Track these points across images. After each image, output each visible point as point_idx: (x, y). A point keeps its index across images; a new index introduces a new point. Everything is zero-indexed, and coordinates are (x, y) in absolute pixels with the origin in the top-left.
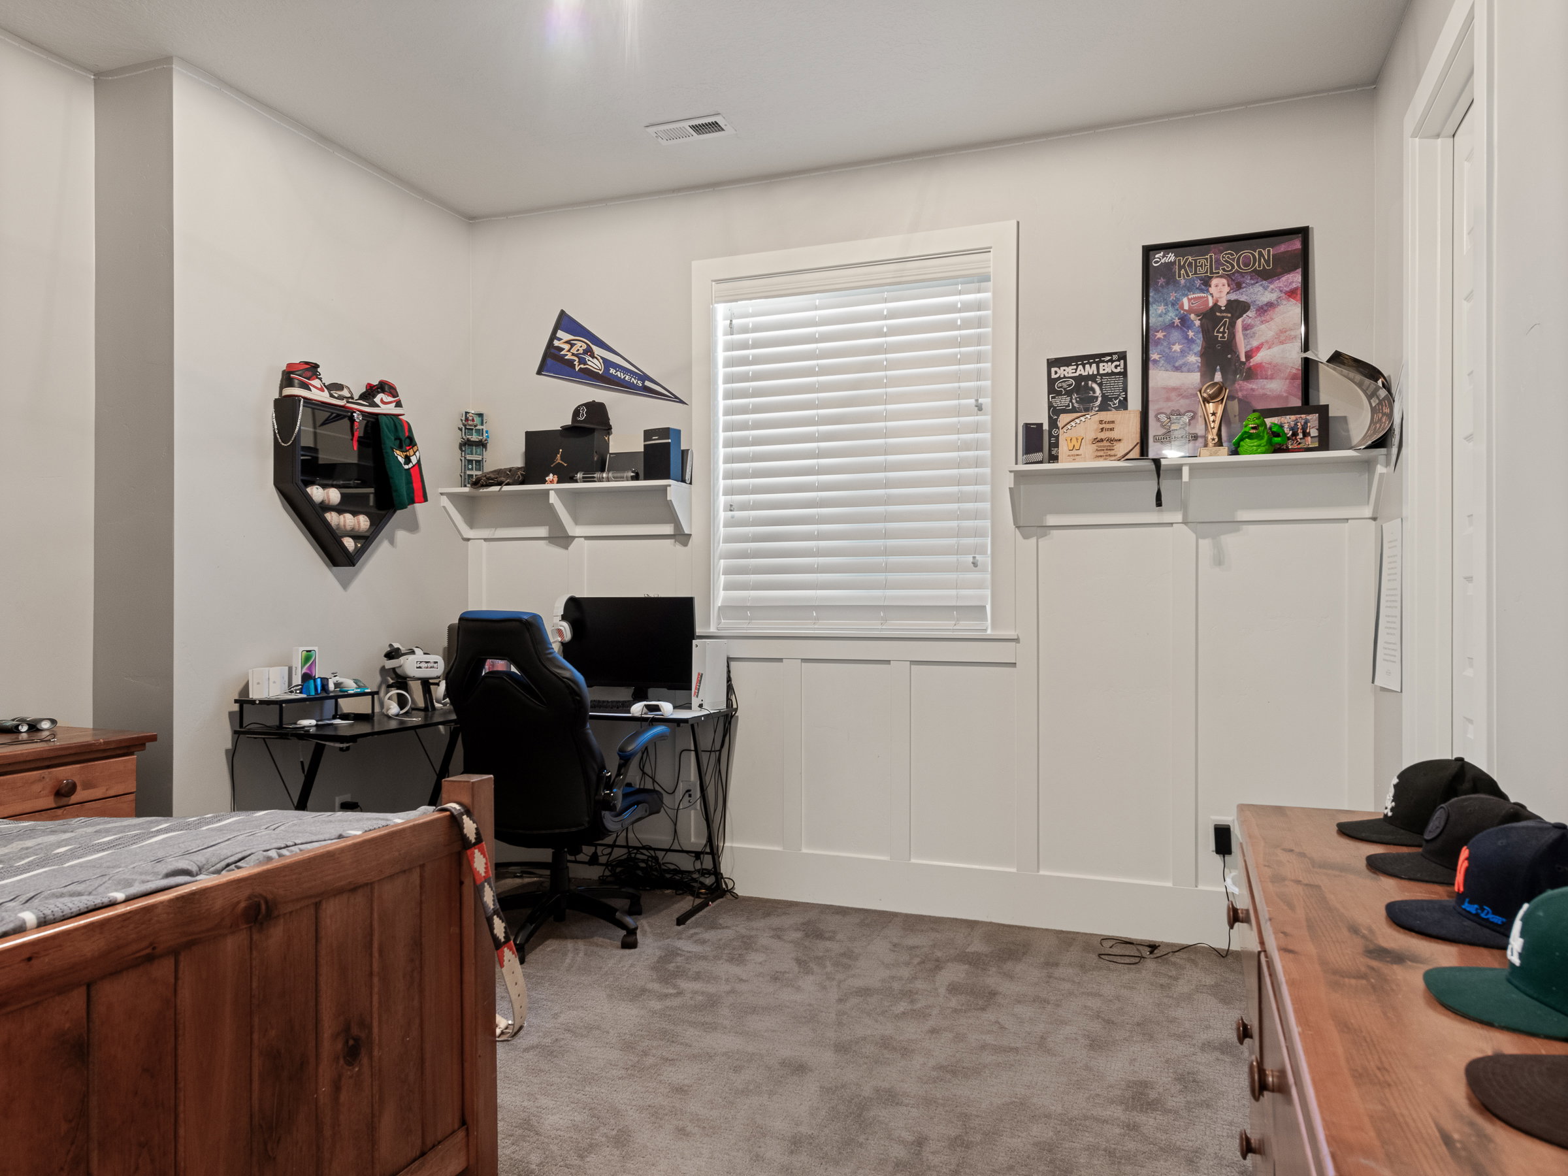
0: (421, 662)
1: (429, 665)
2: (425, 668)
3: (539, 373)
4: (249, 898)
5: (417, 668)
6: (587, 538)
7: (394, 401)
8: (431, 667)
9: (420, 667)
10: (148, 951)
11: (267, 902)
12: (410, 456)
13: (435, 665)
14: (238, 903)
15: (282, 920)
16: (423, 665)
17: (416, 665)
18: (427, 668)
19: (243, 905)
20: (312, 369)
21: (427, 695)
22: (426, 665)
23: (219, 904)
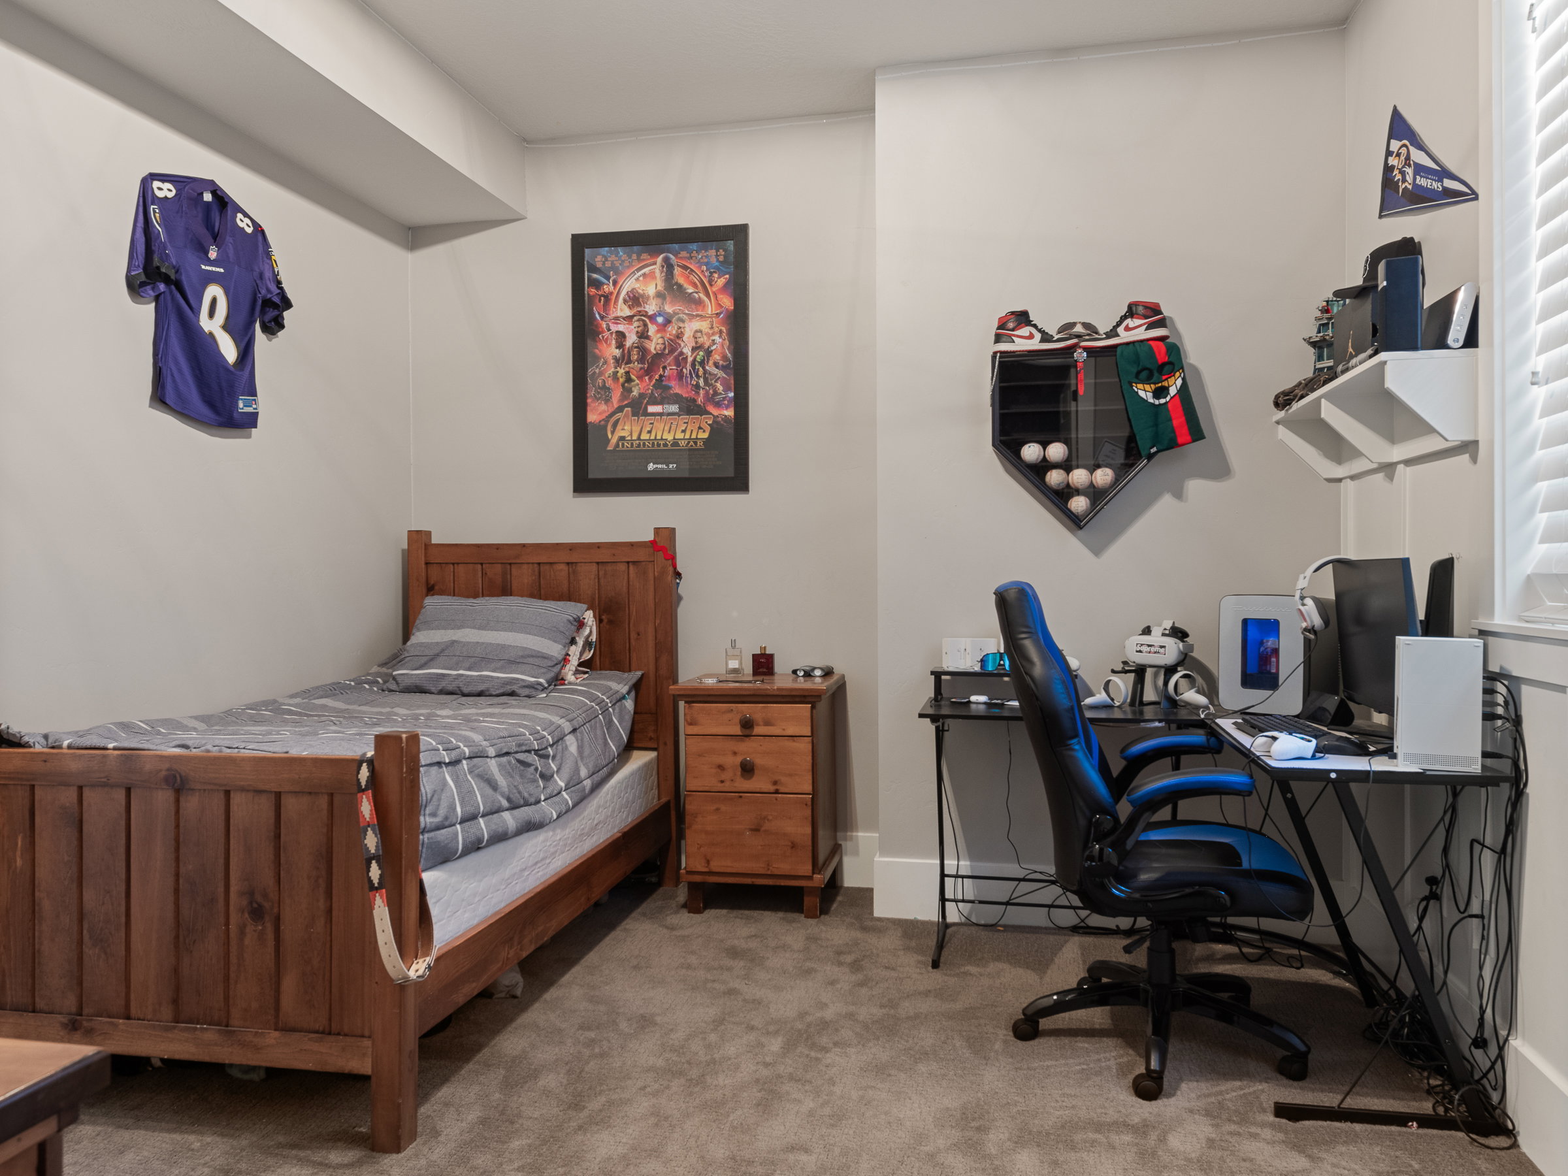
0: (1142, 645)
1: (1153, 649)
2: (1146, 652)
3: (1381, 217)
4: (168, 770)
5: (1137, 651)
6: (1408, 462)
7: (1144, 324)
8: (1155, 653)
9: (1140, 651)
10: (105, 780)
11: (181, 777)
12: (1169, 387)
13: (1162, 650)
14: (161, 770)
15: (197, 794)
16: (1145, 649)
17: (1135, 648)
18: (1150, 652)
19: (164, 773)
20: (1022, 318)
21: (1139, 686)
22: (1148, 649)
23: (148, 767)
